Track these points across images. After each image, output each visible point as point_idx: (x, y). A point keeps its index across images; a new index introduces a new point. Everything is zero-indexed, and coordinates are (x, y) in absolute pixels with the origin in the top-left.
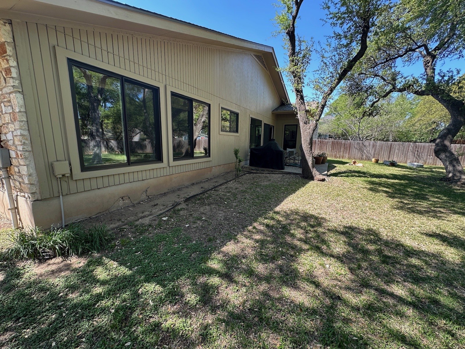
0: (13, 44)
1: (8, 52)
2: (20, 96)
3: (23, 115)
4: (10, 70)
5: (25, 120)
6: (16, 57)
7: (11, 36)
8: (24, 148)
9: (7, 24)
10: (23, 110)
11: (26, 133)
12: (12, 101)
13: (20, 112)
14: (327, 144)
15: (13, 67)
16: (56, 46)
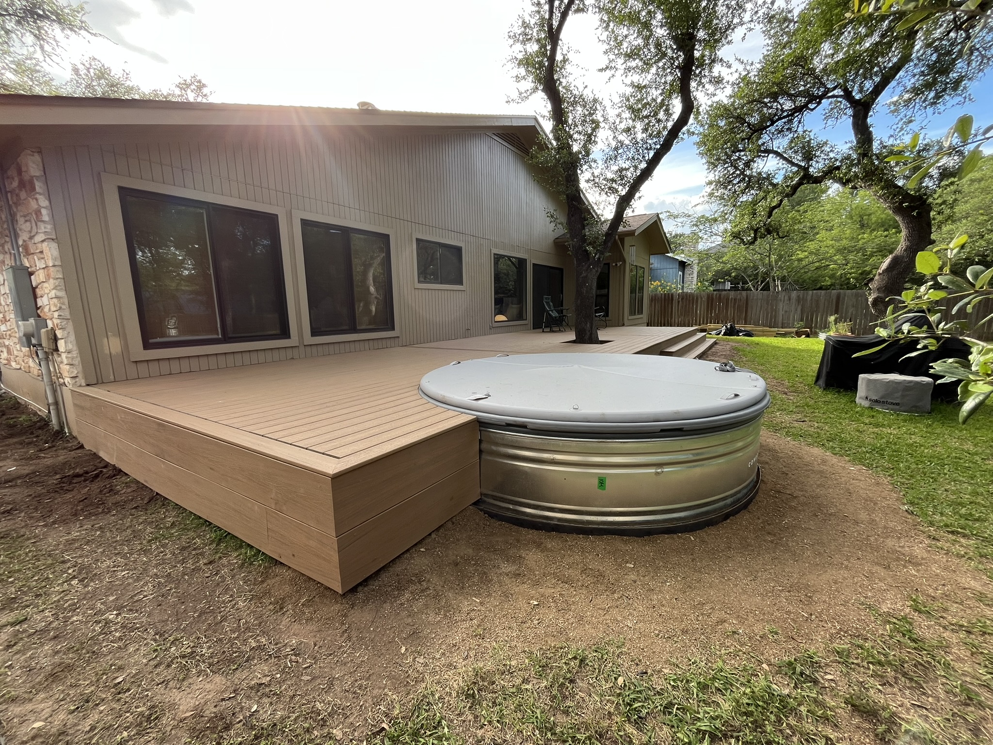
0: (44, 178)
1: (38, 189)
2: (54, 245)
3: (58, 271)
4: (41, 213)
5: (61, 276)
6: (47, 196)
7: (42, 168)
8: (60, 316)
9: (36, 154)
10: (58, 263)
11: (62, 294)
12: (44, 252)
13: (54, 266)
14: (697, 302)
15: (44, 208)
16: (101, 173)
